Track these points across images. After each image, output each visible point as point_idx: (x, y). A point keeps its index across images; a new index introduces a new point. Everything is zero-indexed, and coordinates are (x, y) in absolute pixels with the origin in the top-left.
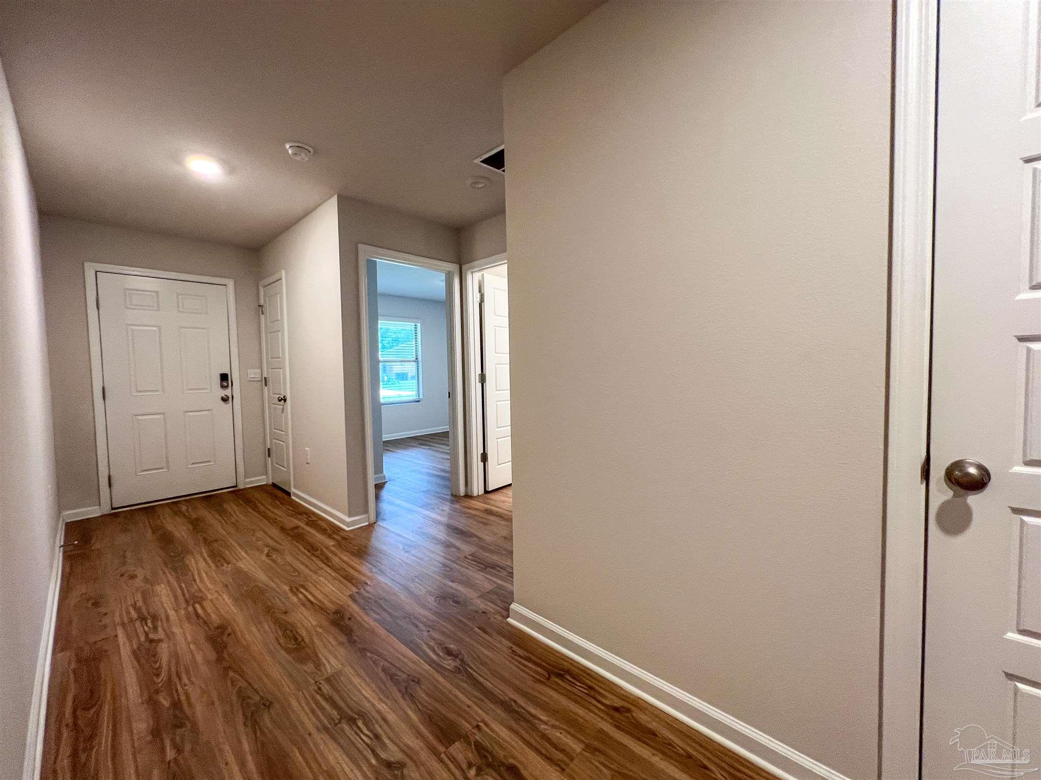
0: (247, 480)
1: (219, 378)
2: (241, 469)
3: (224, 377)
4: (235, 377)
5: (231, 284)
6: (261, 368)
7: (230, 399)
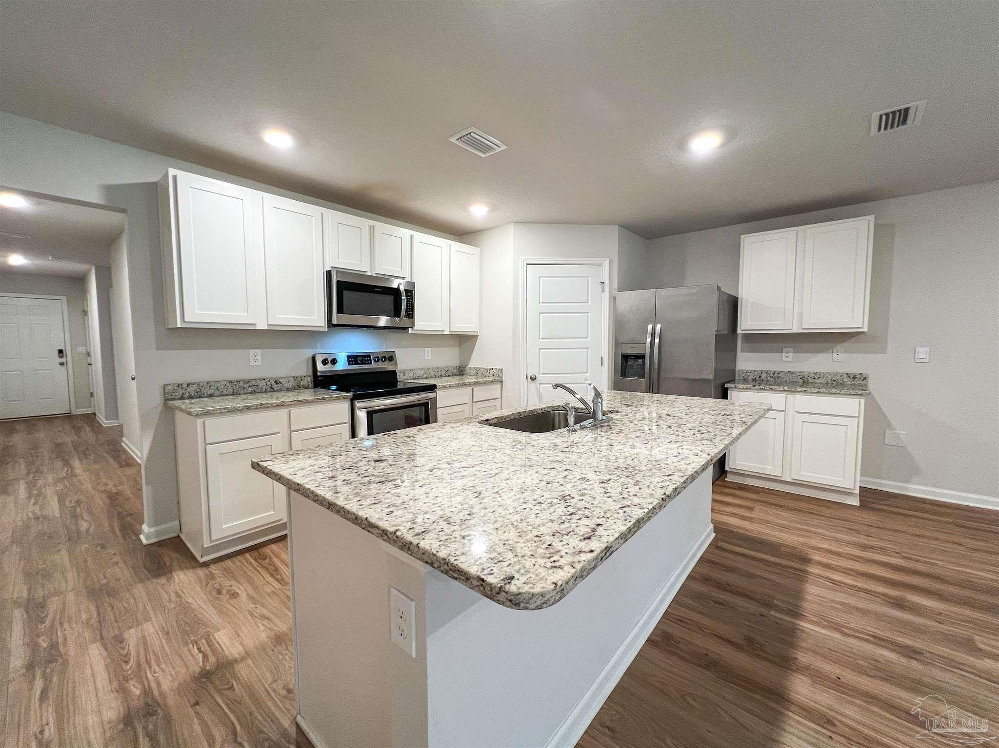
0: (78, 410)
1: (57, 352)
2: (73, 405)
3: (60, 351)
4: (68, 352)
5: (64, 299)
6: (86, 346)
7: (65, 364)
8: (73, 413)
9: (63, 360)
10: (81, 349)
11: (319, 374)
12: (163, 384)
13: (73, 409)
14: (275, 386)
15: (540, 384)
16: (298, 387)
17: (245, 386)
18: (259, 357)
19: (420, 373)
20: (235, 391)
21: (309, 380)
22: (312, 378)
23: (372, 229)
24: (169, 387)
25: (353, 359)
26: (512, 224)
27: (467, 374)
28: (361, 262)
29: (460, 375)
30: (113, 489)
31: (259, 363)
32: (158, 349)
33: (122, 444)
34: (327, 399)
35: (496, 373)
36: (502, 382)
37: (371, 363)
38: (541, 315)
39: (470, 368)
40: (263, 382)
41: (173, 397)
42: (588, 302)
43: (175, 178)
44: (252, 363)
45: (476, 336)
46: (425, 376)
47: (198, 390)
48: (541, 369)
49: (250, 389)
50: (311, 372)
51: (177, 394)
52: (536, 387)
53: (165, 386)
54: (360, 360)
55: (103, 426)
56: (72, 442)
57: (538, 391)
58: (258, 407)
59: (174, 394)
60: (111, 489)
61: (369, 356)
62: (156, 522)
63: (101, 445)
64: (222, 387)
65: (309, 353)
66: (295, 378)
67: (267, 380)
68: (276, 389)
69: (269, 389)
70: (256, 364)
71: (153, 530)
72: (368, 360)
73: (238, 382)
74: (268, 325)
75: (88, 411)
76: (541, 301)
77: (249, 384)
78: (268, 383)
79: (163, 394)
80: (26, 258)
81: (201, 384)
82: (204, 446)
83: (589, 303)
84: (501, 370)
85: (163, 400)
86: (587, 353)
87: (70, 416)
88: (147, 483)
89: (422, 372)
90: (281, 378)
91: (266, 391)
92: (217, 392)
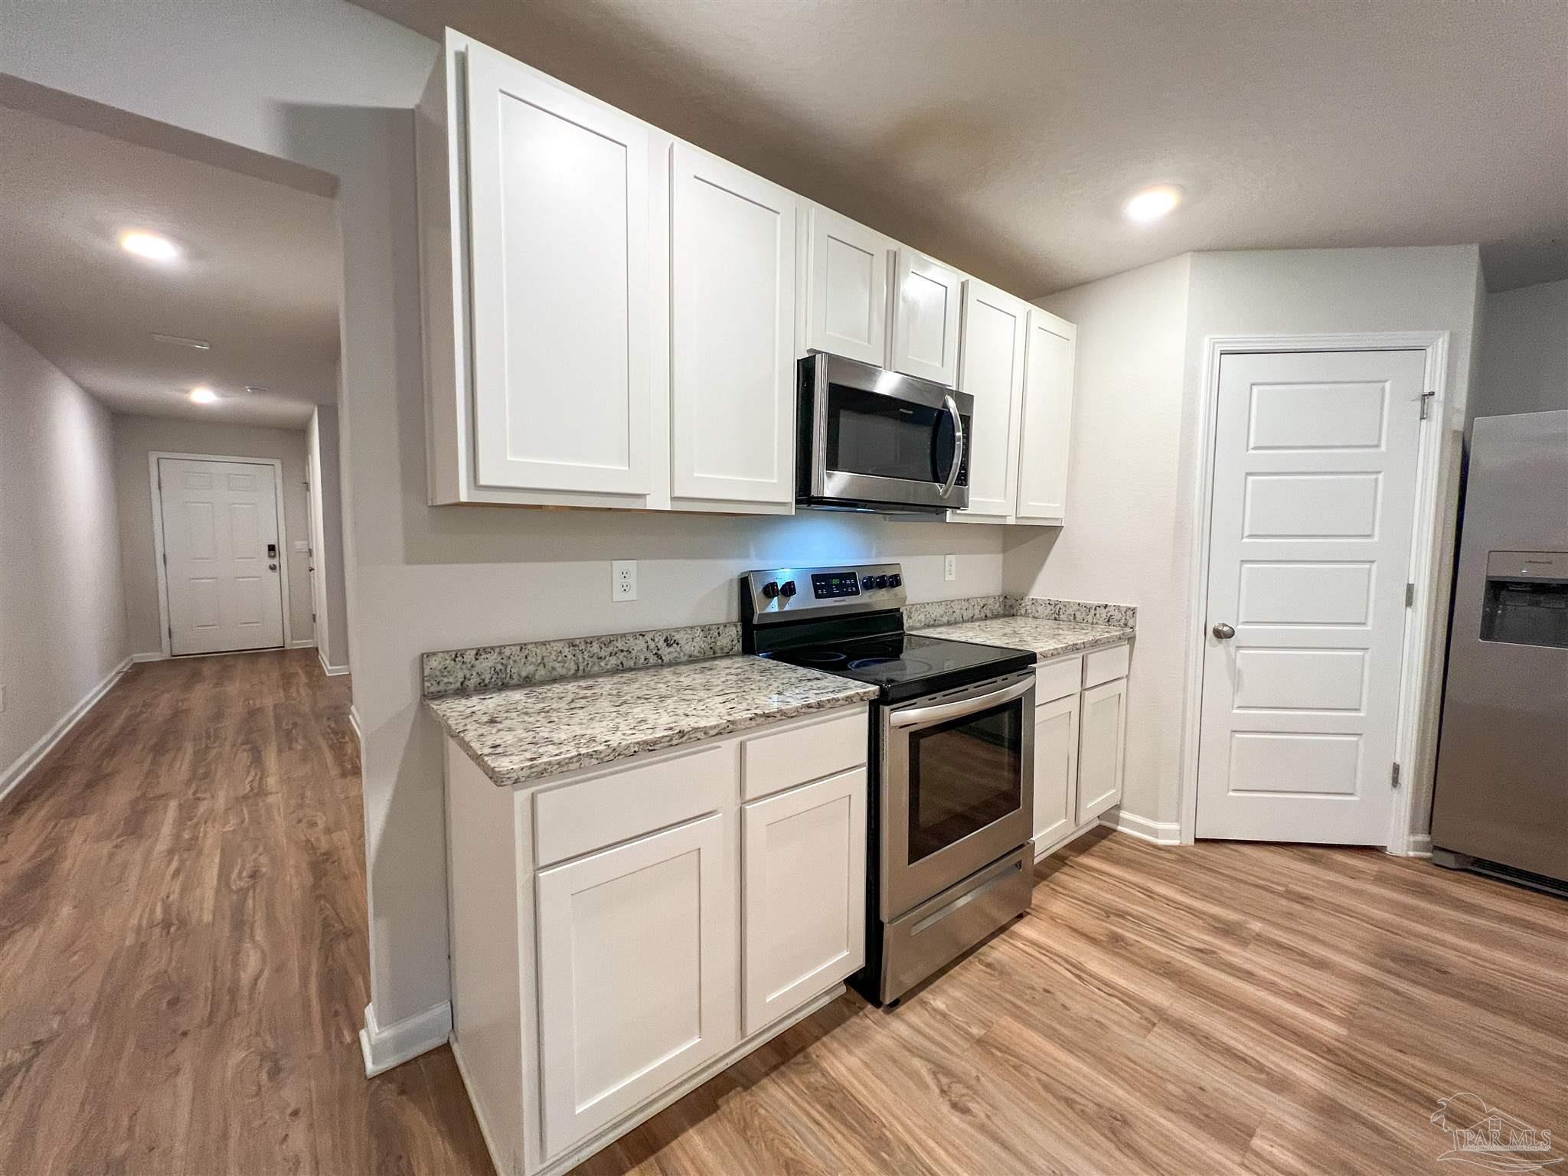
0: (294, 642)
1: (267, 549)
2: (288, 631)
3: (271, 548)
4: (282, 548)
5: (278, 463)
6: (308, 540)
7: (278, 568)
8: (288, 647)
9: (275, 562)
10: (300, 544)
11: (755, 621)
12: (418, 653)
13: (288, 640)
14: (665, 651)
15: (1239, 647)
16: (712, 655)
17: (602, 654)
18: (632, 580)
19: (937, 612)
20: (581, 668)
21: (732, 635)
22: (739, 628)
23: (894, 258)
24: (434, 663)
25: (825, 582)
26: (1189, 254)
27: (1026, 615)
28: (869, 341)
29: (1005, 616)
30: (323, 838)
31: (631, 595)
32: (409, 560)
33: (351, 717)
34: (829, 705)
35: (1117, 615)
36: (1131, 640)
37: (857, 593)
38: (1250, 478)
39: (1034, 602)
40: (641, 643)
41: (442, 687)
42: (1377, 446)
43: (462, 60)
44: (619, 595)
45: (1057, 529)
46: (945, 619)
47: (499, 667)
48: (1242, 611)
49: (613, 661)
50: (735, 615)
51: (451, 680)
52: (1229, 655)
53: (425, 657)
54: (837, 585)
55: (325, 674)
56: (275, 706)
57: (1232, 662)
58: (674, 742)
59: (446, 680)
60: (318, 839)
61: (852, 575)
62: (394, 1015)
63: (318, 717)
64: (553, 657)
65: (736, 567)
66: (706, 629)
67: (648, 638)
68: (666, 659)
69: (653, 660)
70: (626, 597)
71: (387, 1034)
72: (852, 585)
73: (588, 642)
74: (674, 499)
75: (308, 644)
76: (1251, 445)
77: (611, 649)
78: (652, 645)
79: (418, 679)
80: (217, 394)
81: (507, 651)
82: (530, 874)
83: (1383, 448)
84: (1134, 610)
85: (419, 695)
86: (1369, 575)
87: (284, 651)
88: (376, 915)
89: (940, 610)
90: (677, 630)
91: (646, 668)
92: (542, 672)
